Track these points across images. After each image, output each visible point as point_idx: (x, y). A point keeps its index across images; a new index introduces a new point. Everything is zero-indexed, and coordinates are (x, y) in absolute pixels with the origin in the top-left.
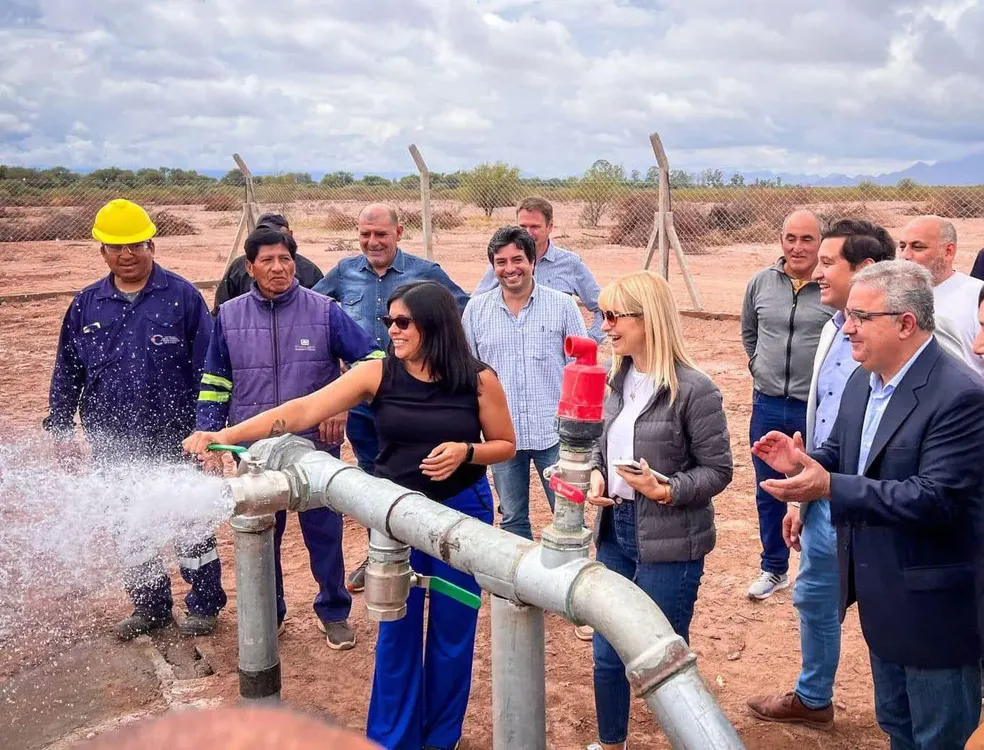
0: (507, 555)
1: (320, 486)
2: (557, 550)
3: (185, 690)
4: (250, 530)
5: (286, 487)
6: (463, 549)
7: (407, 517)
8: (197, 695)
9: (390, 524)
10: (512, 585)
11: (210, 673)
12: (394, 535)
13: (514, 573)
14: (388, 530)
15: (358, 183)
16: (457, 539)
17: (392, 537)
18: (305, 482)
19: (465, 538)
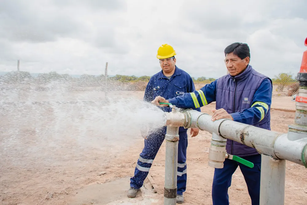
0: (270, 137)
1: (195, 119)
2: (297, 132)
3: (148, 195)
4: (171, 140)
5: (184, 118)
6: (250, 135)
7: (227, 126)
8: (151, 197)
9: (220, 129)
10: (272, 148)
11: (156, 192)
12: (221, 134)
13: (274, 143)
14: (219, 132)
15: (207, 80)
16: (248, 132)
17: (220, 135)
18: (190, 117)
19: (251, 131)
